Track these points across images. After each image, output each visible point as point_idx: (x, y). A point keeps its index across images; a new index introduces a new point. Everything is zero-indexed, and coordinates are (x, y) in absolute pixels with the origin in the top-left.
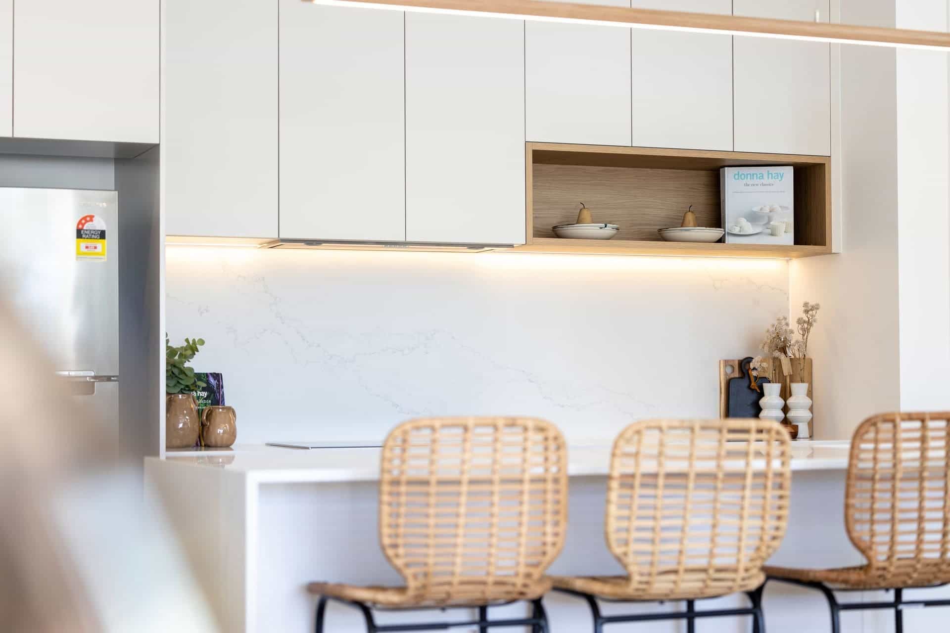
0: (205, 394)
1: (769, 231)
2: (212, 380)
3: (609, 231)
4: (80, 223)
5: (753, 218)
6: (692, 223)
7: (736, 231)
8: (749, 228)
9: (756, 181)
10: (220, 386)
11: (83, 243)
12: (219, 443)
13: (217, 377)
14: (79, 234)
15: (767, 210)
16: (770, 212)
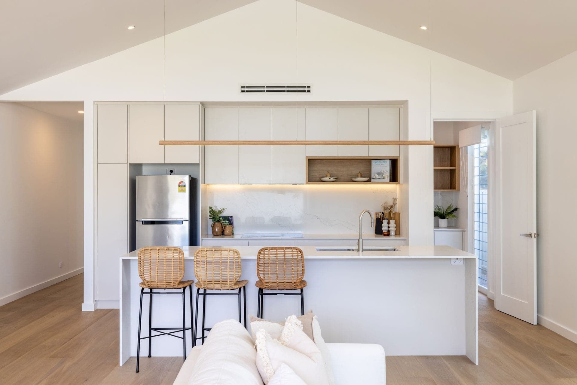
0: (228, 222)
1: (383, 178)
2: (230, 218)
3: (332, 179)
4: (179, 183)
5: (379, 174)
6: (359, 176)
7: (374, 177)
8: (377, 177)
9: (379, 164)
10: (232, 220)
11: (180, 188)
12: (227, 234)
13: (232, 217)
14: (179, 186)
15: (382, 172)
16: (383, 172)
